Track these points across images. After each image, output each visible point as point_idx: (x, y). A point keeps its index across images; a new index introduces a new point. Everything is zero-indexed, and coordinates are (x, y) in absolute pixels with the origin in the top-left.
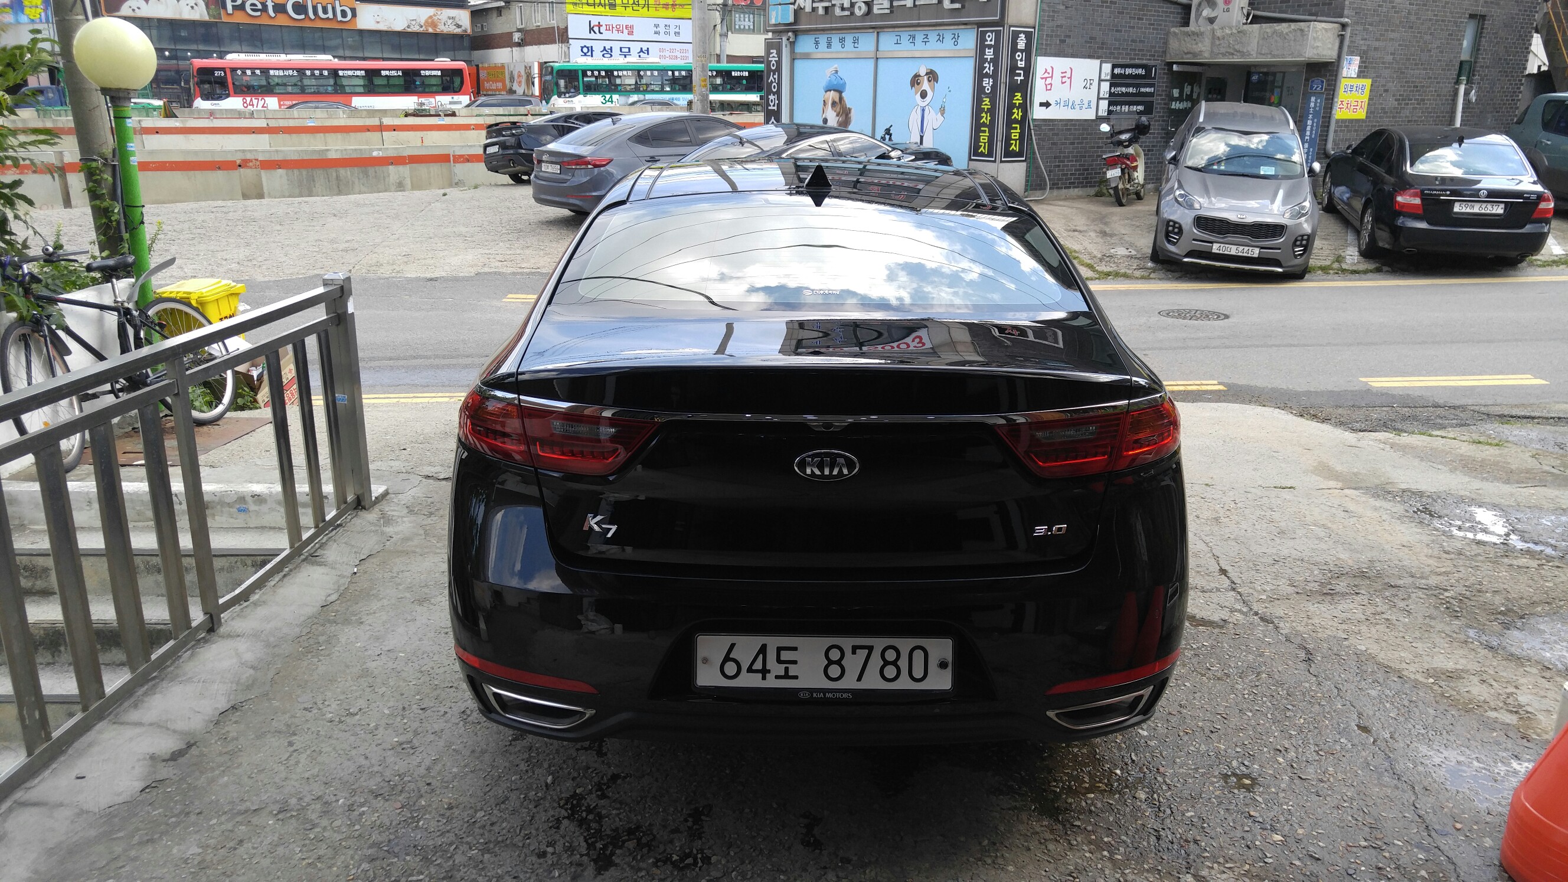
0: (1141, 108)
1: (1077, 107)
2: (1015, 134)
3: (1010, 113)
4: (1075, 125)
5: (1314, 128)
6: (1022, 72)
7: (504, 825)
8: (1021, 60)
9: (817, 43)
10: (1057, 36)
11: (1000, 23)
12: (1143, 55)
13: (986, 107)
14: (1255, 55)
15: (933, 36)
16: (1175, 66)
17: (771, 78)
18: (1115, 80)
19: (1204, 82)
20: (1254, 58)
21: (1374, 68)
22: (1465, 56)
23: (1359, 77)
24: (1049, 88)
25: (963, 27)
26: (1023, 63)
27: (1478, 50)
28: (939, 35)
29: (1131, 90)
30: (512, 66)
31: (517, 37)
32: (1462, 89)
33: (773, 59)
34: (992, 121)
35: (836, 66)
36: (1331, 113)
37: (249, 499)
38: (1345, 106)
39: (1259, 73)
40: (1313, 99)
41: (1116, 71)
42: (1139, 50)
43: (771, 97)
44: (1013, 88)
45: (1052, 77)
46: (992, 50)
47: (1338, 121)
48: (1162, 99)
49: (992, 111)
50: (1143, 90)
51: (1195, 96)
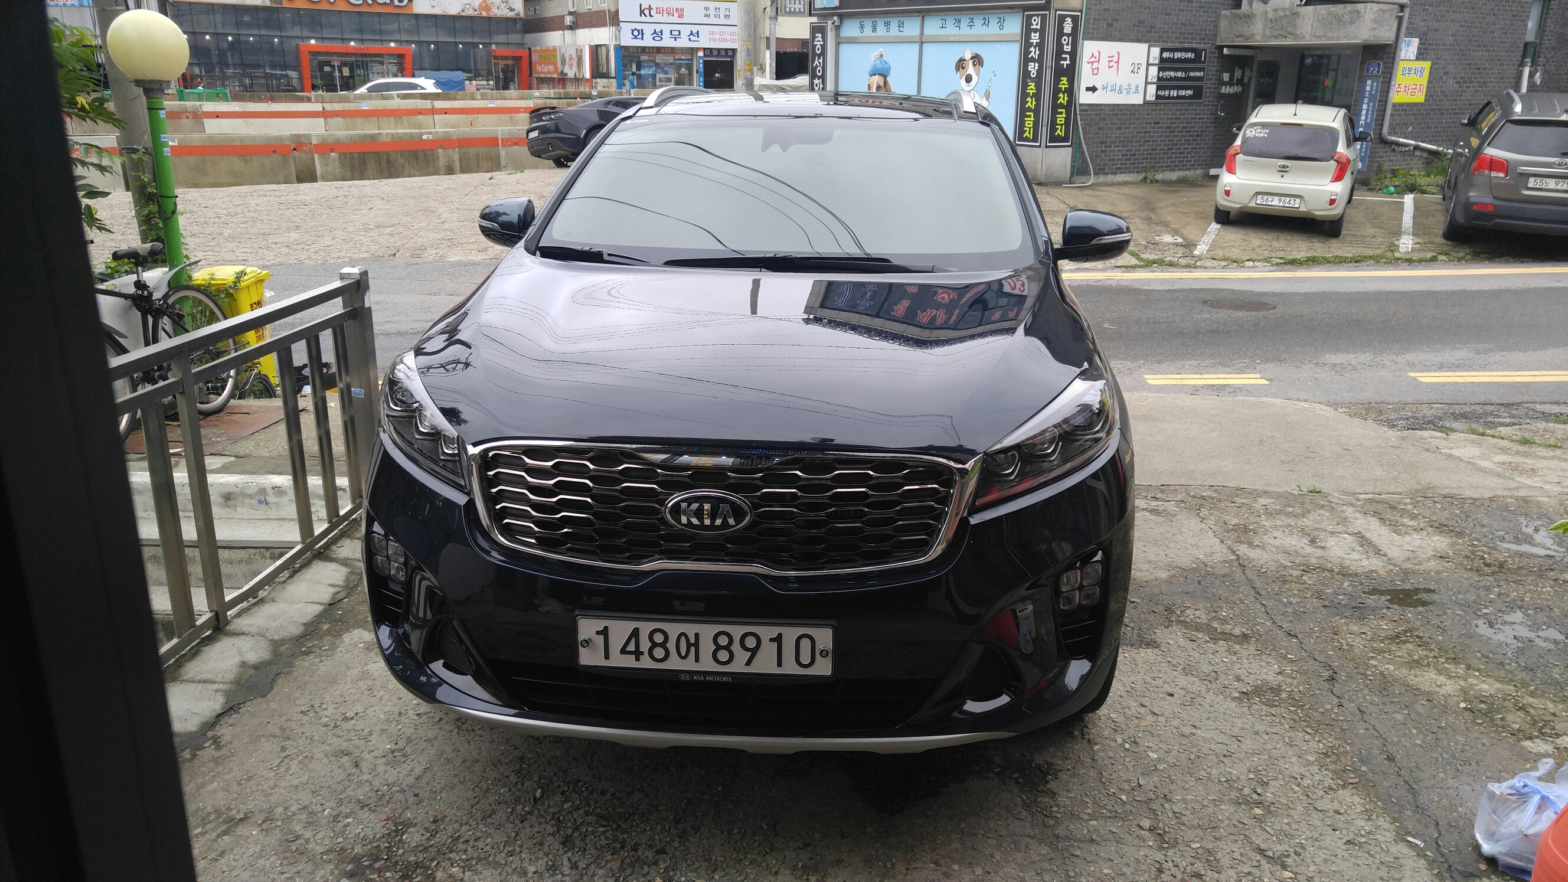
0: (1190, 92)
1: (1125, 92)
2: (1061, 119)
3: (1055, 98)
4: (1122, 110)
5: (1370, 112)
6: (1068, 56)
7: (489, 840)
8: (1067, 44)
9: (862, 27)
10: (1104, 19)
11: (1047, 6)
12: (1192, 39)
13: (1031, 92)
14: (1308, 38)
15: (978, 21)
16: (1225, 49)
17: (816, 62)
18: (1164, 64)
19: (1255, 66)
20: (1308, 40)
21: (1434, 50)
22: (1530, 37)
23: (1417, 59)
24: (1095, 72)
25: (1009, 11)
26: (1070, 47)
27: (1544, 31)
28: (984, 19)
29: (1180, 74)
30: (564, 49)
31: (568, 20)
32: (1527, 71)
33: (819, 43)
34: (1038, 106)
35: (881, 50)
36: (1387, 96)
37: (270, 491)
38: (1403, 89)
39: (1313, 56)
40: (1369, 82)
41: (1165, 55)
42: (1189, 34)
43: (816, 81)
44: (1059, 72)
45: (1099, 61)
46: (1038, 34)
47: (1394, 105)
48: (1211, 84)
49: (1037, 96)
50: (1192, 74)
51: (1246, 80)
